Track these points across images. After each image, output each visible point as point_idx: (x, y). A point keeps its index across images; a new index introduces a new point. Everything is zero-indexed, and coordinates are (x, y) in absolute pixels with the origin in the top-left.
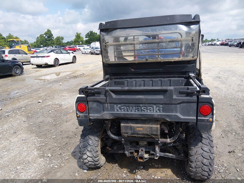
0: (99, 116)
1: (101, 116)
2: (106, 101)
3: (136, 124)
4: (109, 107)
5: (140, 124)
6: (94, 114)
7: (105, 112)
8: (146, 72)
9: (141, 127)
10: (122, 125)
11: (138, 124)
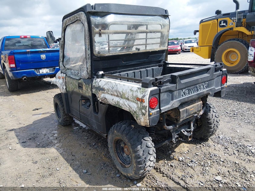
0: (170, 107)
1: (171, 106)
2: (176, 88)
3: (189, 106)
4: (177, 95)
5: (191, 105)
6: (165, 106)
7: (174, 101)
8: (136, 63)
9: (193, 107)
10: (181, 110)
11: (190, 105)
